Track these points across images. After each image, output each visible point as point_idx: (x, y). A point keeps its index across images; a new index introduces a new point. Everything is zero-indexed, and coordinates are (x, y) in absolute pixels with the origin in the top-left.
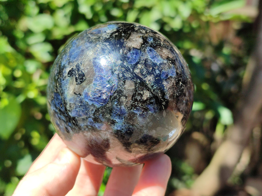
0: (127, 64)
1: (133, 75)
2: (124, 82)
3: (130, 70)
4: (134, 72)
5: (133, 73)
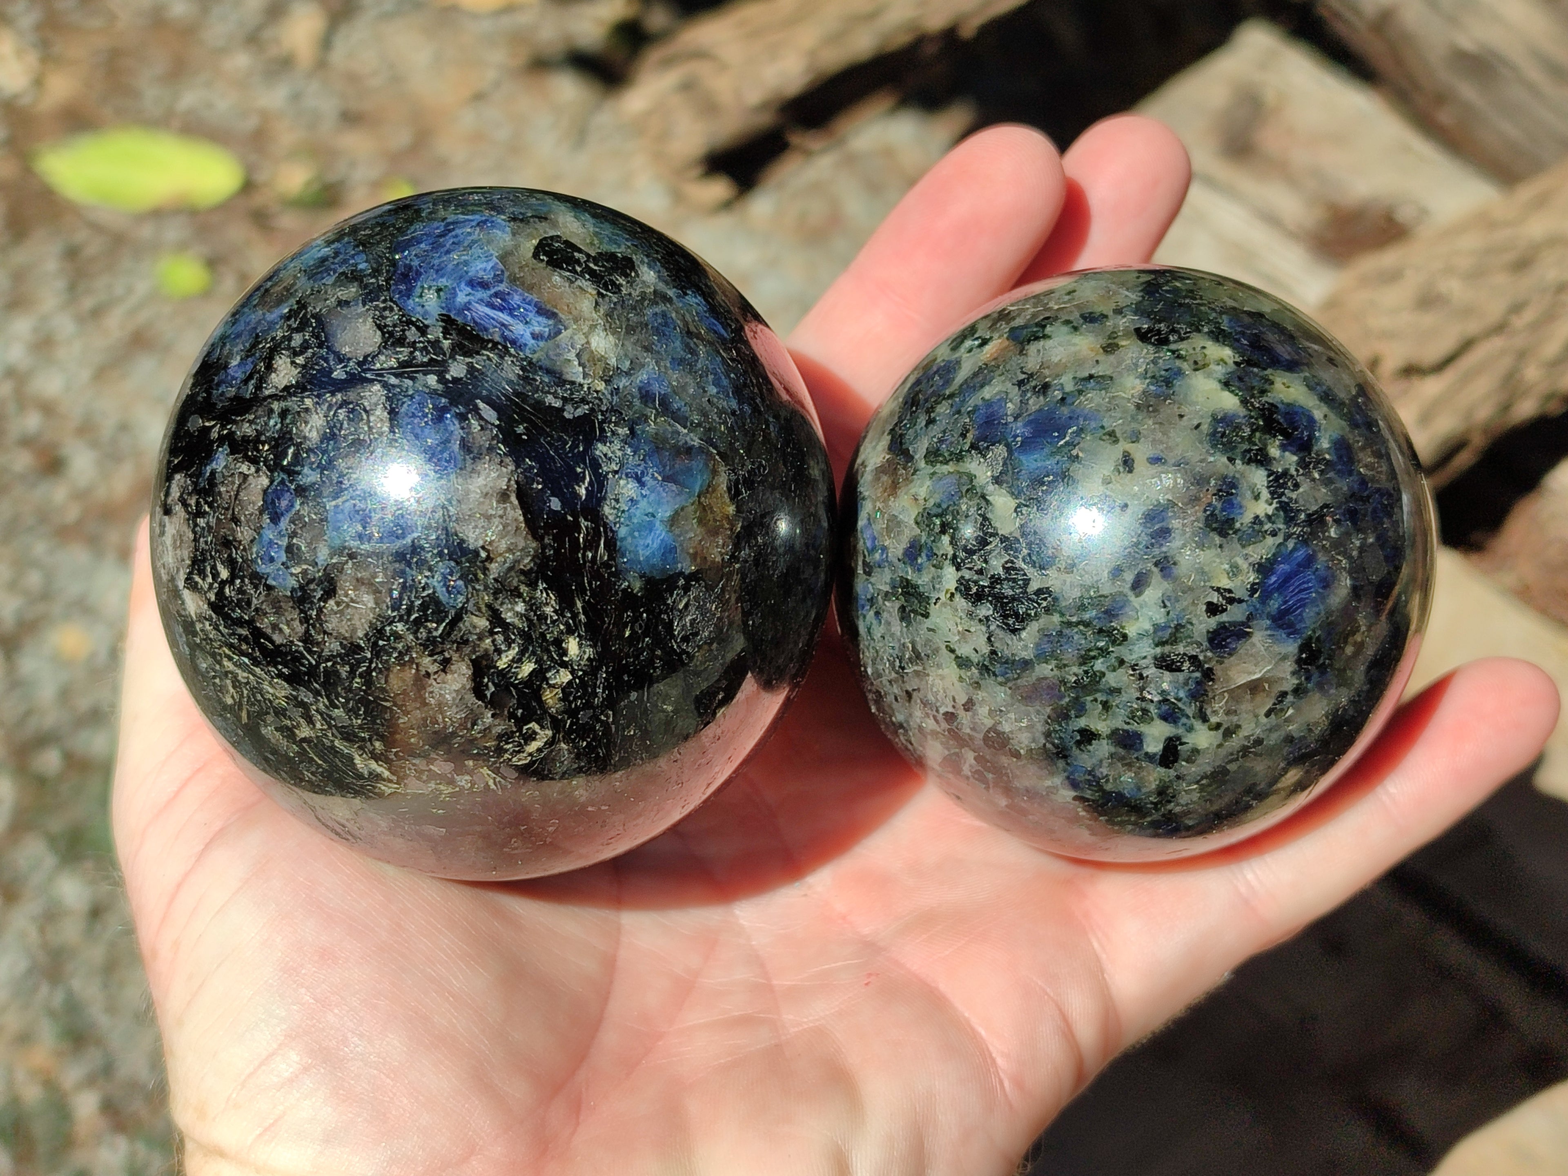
0: (426, 385)
1: (373, 370)
2: (386, 326)
3: (396, 375)
4: (380, 381)
5: (377, 375)
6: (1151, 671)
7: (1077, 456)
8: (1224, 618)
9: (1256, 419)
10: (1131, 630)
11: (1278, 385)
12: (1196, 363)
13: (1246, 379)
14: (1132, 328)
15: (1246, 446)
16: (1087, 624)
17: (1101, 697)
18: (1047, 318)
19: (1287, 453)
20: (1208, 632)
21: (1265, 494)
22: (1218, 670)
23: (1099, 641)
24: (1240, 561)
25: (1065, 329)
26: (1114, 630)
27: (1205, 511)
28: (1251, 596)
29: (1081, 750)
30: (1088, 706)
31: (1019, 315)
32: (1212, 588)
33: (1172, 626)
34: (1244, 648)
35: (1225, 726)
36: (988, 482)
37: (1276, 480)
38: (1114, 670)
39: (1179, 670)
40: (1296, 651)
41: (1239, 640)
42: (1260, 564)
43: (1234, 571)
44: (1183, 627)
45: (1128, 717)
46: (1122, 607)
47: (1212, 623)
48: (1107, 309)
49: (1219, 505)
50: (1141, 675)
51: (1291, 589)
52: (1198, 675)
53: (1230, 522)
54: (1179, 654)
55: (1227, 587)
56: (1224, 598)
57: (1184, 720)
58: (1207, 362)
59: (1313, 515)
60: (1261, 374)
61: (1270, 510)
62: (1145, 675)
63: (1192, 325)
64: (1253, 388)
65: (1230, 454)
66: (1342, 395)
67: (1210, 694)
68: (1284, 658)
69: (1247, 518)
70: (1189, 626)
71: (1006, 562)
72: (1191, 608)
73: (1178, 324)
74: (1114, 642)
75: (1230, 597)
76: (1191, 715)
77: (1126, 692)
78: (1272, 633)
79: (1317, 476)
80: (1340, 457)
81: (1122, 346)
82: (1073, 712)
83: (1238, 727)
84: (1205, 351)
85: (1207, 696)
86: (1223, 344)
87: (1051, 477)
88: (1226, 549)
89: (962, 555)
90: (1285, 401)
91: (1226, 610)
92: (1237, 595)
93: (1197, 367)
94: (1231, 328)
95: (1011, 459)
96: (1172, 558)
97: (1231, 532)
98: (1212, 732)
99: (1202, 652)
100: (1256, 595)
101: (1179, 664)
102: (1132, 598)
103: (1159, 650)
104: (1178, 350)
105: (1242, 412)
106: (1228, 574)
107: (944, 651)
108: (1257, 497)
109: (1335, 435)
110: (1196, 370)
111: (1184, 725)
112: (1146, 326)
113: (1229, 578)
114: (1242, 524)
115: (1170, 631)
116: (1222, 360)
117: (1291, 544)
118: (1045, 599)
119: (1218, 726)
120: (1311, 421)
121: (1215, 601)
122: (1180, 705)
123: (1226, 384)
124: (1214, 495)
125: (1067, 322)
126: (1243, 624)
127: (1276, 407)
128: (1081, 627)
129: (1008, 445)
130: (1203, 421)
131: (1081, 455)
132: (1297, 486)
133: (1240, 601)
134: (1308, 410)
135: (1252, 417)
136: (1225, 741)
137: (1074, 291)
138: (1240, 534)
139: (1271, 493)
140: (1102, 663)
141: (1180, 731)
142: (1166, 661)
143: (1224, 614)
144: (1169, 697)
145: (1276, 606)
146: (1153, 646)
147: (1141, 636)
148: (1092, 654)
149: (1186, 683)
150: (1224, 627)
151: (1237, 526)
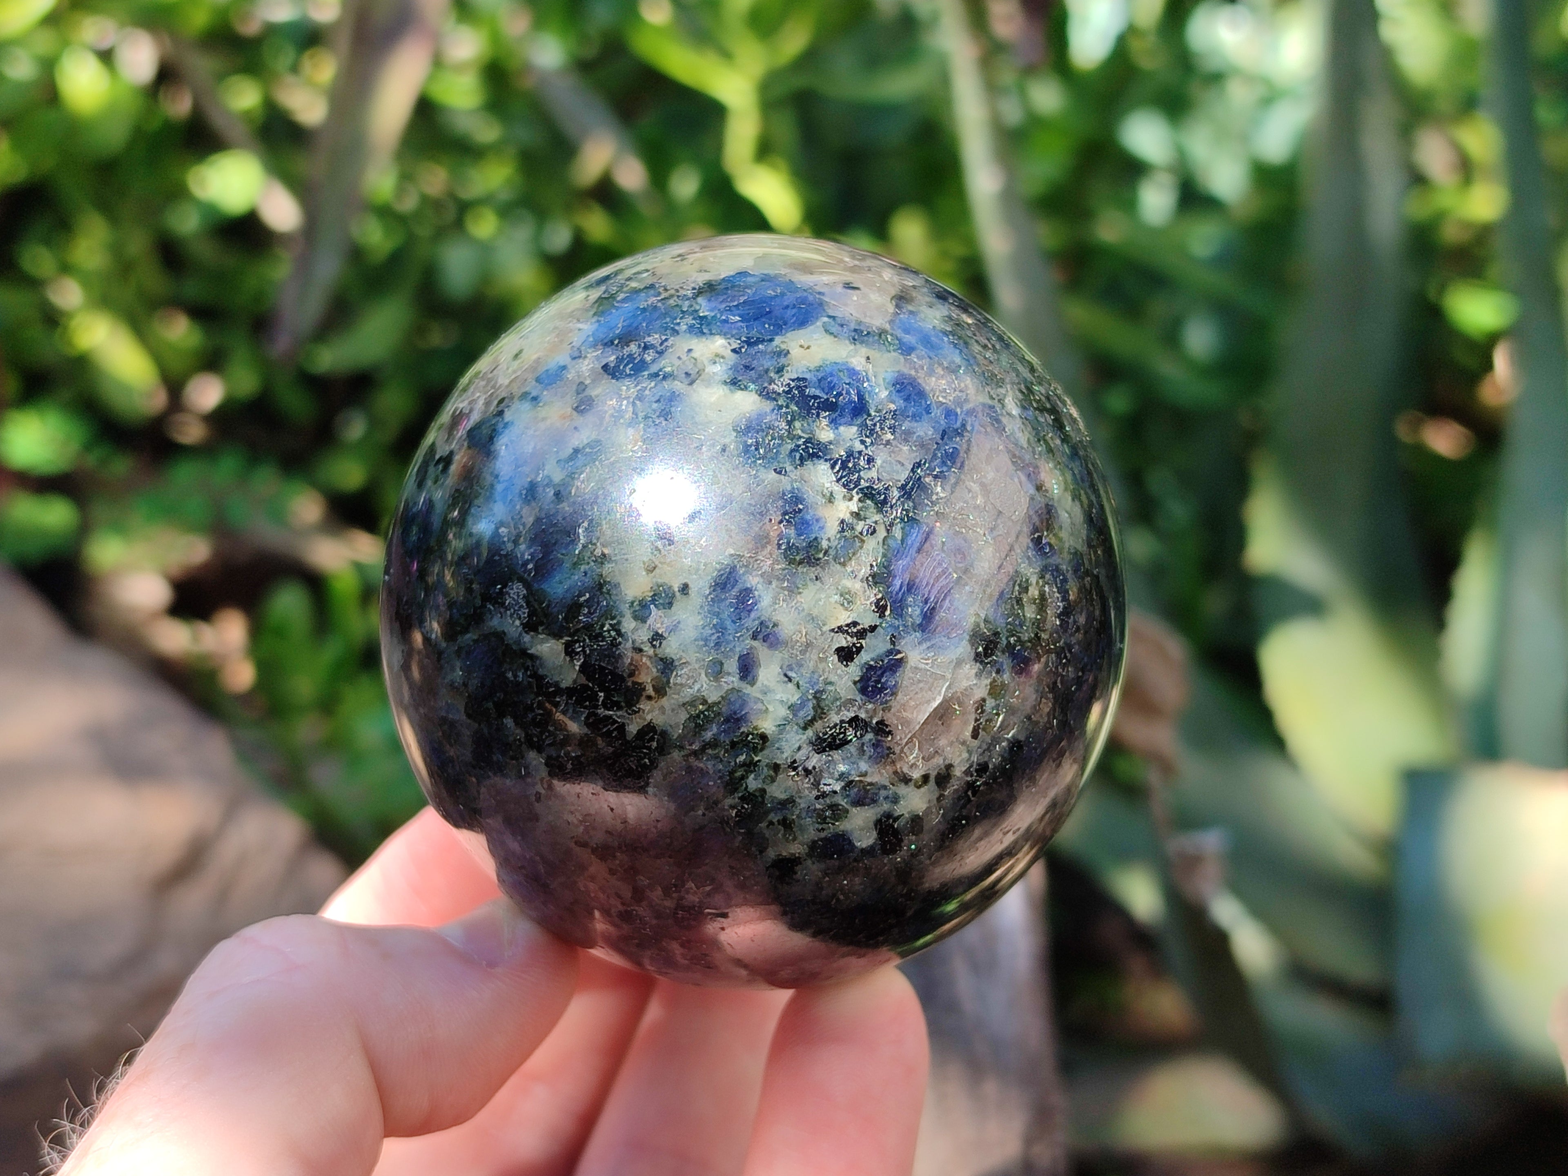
6: (815, 760)
7: (604, 555)
8: (864, 657)
9: (787, 407)
10: (767, 726)
11: (795, 352)
12: (687, 374)
13: (755, 363)
14: (599, 366)
15: (790, 446)
16: (714, 744)
17: (774, 817)
18: (501, 401)
19: (842, 429)
20: (855, 683)
21: (839, 490)
22: (890, 719)
23: (737, 756)
24: (848, 583)
25: (526, 406)
26: (747, 736)
27: (779, 546)
28: (882, 615)
29: (788, 884)
30: (767, 833)
31: (471, 411)
32: (833, 630)
33: (810, 697)
34: (905, 677)
35: (933, 774)
36: (520, 634)
37: (844, 466)
38: (773, 780)
39: (846, 742)
40: (969, 647)
41: (895, 672)
42: (874, 576)
43: (847, 599)
44: (821, 692)
45: (818, 823)
46: (742, 706)
47: (854, 670)
48: (562, 358)
49: (792, 532)
50: (806, 770)
51: (924, 584)
52: (870, 736)
53: (813, 544)
54: (836, 725)
55: (849, 621)
56: (852, 635)
57: (883, 793)
58: (700, 366)
59: (906, 485)
60: (770, 349)
61: (854, 506)
62: (810, 768)
63: (666, 329)
64: (767, 371)
65: (775, 465)
66: (878, 321)
67: (897, 750)
68: (959, 663)
69: (831, 529)
70: (830, 688)
71: (587, 718)
72: (821, 666)
73: (649, 336)
74: (755, 750)
75: (858, 631)
76: (887, 784)
77: (800, 797)
78: (929, 644)
79: (889, 436)
80: (907, 399)
81: (597, 396)
82: (753, 849)
83: (949, 767)
84: (694, 354)
85: (894, 753)
86: (711, 334)
87: (588, 595)
88: (826, 579)
89: (535, 731)
90: (812, 367)
91: (862, 647)
92: (866, 623)
93: (691, 378)
94: (711, 310)
95: (532, 594)
96: (770, 620)
97: (821, 555)
98: (922, 790)
99: (860, 708)
100: (888, 613)
101: (842, 736)
102: (747, 689)
103: (810, 733)
104: (661, 370)
105: (768, 406)
106: (843, 605)
107: (577, 850)
108: (831, 499)
109: (890, 376)
110: (691, 383)
111: (886, 798)
112: (613, 358)
113: (846, 609)
114: (829, 539)
115: (811, 705)
116: (717, 355)
117: (897, 532)
118: (652, 739)
119: (926, 778)
120: (852, 372)
121: (844, 644)
122: (868, 779)
123: (734, 383)
124: (781, 522)
125: (524, 396)
126: (890, 652)
127: (804, 379)
128: (710, 751)
129: (521, 579)
130: (727, 441)
131: (606, 551)
132: (870, 460)
133: (873, 629)
134: (843, 364)
135: (780, 407)
136: (944, 789)
137: (521, 351)
138: (832, 552)
139: (844, 486)
140: (755, 779)
141: (886, 807)
142: (825, 740)
143: (862, 652)
144: (851, 778)
145: (918, 612)
146: (801, 731)
147: (781, 727)
148: (738, 774)
149: (861, 751)
150: (870, 668)
151: (824, 544)
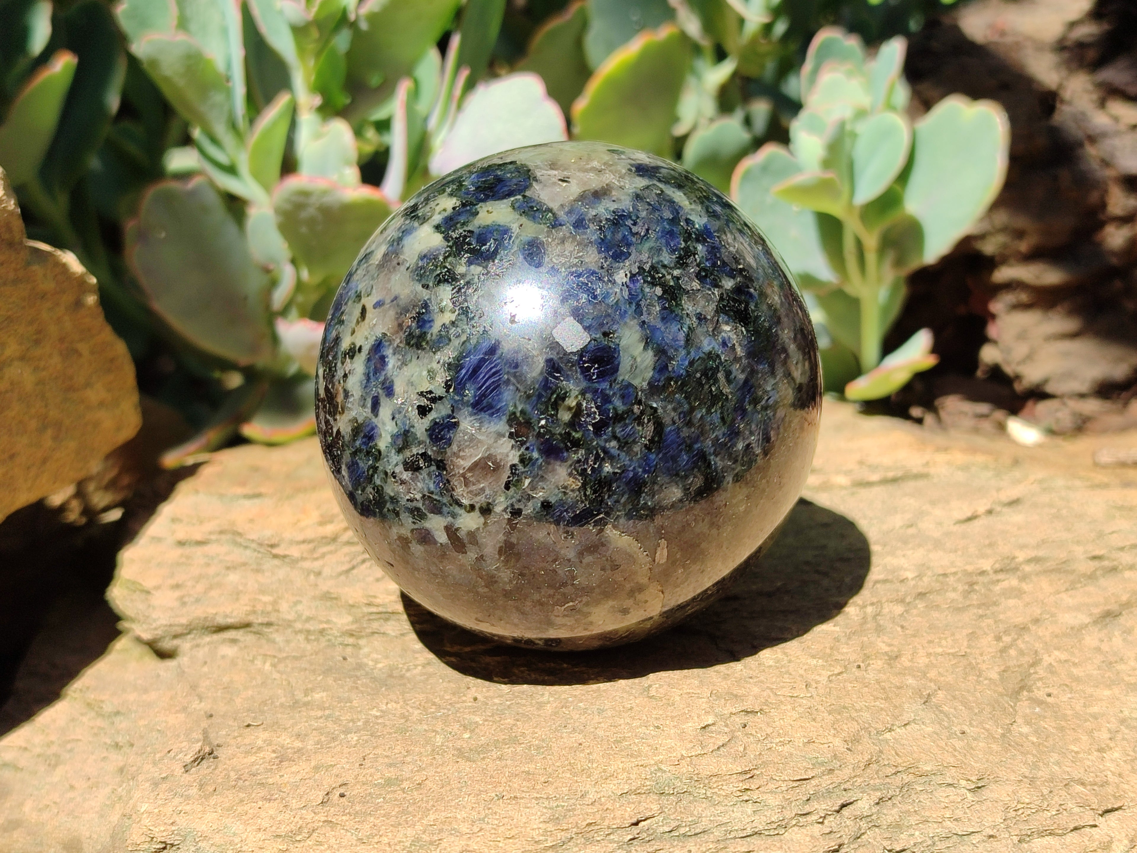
6: (406, 476)
8: (432, 416)
9: (451, 247)
10: (382, 447)
13: (456, 217)
15: (438, 272)
19: (472, 267)
20: (426, 430)
21: (450, 305)
22: (447, 460)
24: (434, 365)
26: (373, 451)
27: (405, 332)
28: (447, 391)
32: (418, 393)
33: (402, 433)
34: (457, 436)
35: (478, 506)
37: (459, 291)
38: (386, 483)
39: (420, 468)
40: (506, 427)
41: (451, 430)
42: (450, 364)
43: (432, 374)
44: (408, 431)
45: (412, 518)
46: (371, 430)
47: (426, 422)
49: (415, 325)
50: (402, 481)
51: (481, 377)
52: (433, 468)
53: (423, 336)
54: (414, 455)
55: (428, 390)
56: (428, 399)
57: (446, 510)
58: (433, 214)
60: (471, 210)
61: (453, 317)
64: (458, 223)
65: (425, 282)
67: (451, 482)
68: (499, 436)
69: (436, 329)
70: (412, 430)
72: (409, 415)
74: (376, 459)
75: (432, 398)
76: (448, 504)
78: (477, 417)
83: (489, 504)
85: (450, 484)
88: (422, 359)
90: (483, 225)
91: (432, 409)
92: (437, 394)
93: (424, 220)
96: (391, 378)
97: (424, 344)
98: (471, 514)
99: (428, 447)
100: (451, 390)
101: (417, 463)
102: (374, 420)
103: (401, 456)
105: (443, 244)
106: (427, 379)
108: (443, 310)
110: (423, 223)
111: (449, 513)
113: (429, 381)
114: (432, 335)
115: (402, 437)
116: (445, 209)
117: (475, 340)
119: (473, 508)
121: (423, 404)
122: (435, 497)
123: (438, 228)
124: (413, 317)
126: (449, 416)
127: (471, 232)
128: (359, 454)
132: (477, 290)
133: (441, 398)
135: (448, 247)
136: (486, 519)
138: (431, 343)
139: (454, 303)
140: (378, 478)
141: (451, 520)
142: (410, 463)
143: (432, 412)
144: (425, 493)
145: (472, 394)
146: (397, 454)
147: (388, 448)
148: (370, 473)
149: (429, 476)
150: (436, 423)
151: (429, 336)
